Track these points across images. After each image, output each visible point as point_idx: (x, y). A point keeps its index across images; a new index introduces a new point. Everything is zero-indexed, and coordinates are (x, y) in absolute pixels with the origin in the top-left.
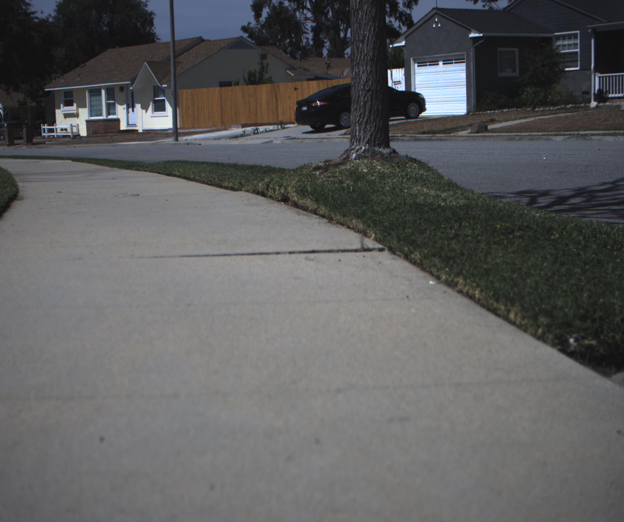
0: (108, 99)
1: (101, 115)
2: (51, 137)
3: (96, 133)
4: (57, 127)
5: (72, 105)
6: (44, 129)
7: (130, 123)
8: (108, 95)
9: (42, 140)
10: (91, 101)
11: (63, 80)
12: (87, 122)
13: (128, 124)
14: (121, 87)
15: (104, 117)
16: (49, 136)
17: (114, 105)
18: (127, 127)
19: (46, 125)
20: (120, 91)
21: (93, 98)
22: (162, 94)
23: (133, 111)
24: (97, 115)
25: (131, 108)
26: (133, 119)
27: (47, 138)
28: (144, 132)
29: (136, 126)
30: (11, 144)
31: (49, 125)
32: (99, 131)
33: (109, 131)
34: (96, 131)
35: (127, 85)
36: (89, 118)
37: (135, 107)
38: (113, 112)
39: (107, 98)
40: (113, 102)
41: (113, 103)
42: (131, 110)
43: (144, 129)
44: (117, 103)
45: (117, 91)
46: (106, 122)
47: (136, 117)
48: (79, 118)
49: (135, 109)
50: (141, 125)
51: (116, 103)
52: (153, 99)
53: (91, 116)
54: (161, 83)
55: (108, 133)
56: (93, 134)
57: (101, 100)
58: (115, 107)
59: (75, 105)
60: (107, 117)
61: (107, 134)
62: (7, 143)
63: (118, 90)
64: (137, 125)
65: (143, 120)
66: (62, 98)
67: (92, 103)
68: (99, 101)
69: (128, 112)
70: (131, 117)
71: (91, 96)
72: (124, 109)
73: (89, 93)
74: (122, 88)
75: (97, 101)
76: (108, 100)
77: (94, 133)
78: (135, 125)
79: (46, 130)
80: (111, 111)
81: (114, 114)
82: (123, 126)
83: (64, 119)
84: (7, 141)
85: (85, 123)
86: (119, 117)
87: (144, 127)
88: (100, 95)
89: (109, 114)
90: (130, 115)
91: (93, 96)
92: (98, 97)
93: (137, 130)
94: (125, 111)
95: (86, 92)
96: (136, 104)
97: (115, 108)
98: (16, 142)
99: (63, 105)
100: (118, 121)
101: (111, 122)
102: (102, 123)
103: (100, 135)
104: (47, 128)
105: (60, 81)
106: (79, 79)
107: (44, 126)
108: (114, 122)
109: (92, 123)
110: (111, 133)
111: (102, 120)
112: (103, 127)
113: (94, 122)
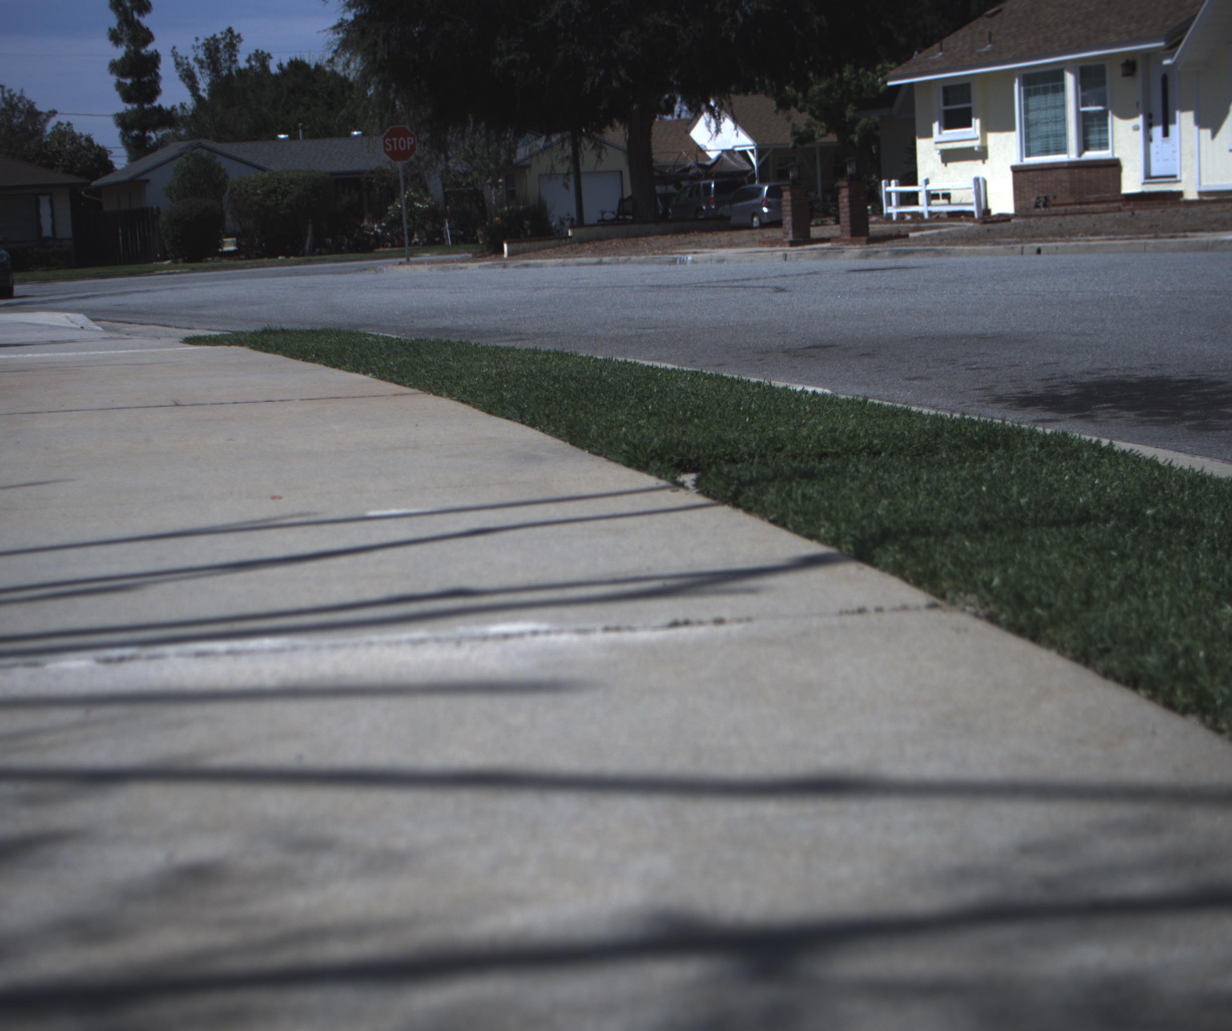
0: (1082, 101)
1: (1062, 150)
2: (908, 217)
3: (1045, 206)
4: (929, 187)
5: (968, 124)
6: (889, 194)
7: (1154, 173)
8: (1084, 89)
9: (882, 226)
10: (1027, 110)
12: (1017, 171)
13: (1148, 176)
14: (1128, 61)
15: (1071, 155)
16: (901, 216)
17: (1101, 119)
18: (1144, 184)
19: (893, 182)
20: (1125, 74)
21: (1034, 101)
23: (1166, 134)
24: (1047, 152)
25: (1157, 125)
26: (1166, 160)
27: (896, 222)
28: (1205, 198)
29: (1179, 181)
30: (802, 238)
31: (901, 184)
32: (1055, 197)
33: (1088, 198)
34: (1045, 198)
35: (1149, 54)
36: (1022, 160)
37: (1174, 122)
38: (1100, 140)
39: (1083, 97)
40: (1100, 108)
41: (1100, 111)
42: (1157, 131)
43: (1203, 189)
44: (1113, 113)
45: (1113, 73)
46: (1076, 171)
47: (1174, 152)
48: (987, 161)
49: (1172, 128)
50: (1195, 176)
51: (1110, 113)
53: (1029, 154)
55: (1084, 204)
56: (1037, 206)
57: (1062, 106)
58: (1106, 125)
59: (976, 123)
60: (1080, 154)
61: (1083, 207)
62: (790, 237)
63: (1118, 70)
64: (1178, 178)
65: (1201, 162)
66: (938, 104)
67: (1033, 116)
68: (1057, 108)
69: (1148, 139)
70: (1157, 153)
71: (1028, 95)
72: (1136, 128)
73: (1025, 86)
74: (1131, 65)
75: (1046, 109)
76: (1084, 105)
77: (1041, 204)
78: (1174, 176)
79: (894, 197)
80: (1093, 138)
81: (1103, 145)
82: (1132, 183)
83: (943, 165)
84: (790, 232)
85: (1010, 175)
86: (1116, 156)
87: (1204, 183)
88: (1060, 89)
89: (1085, 145)
90: (1153, 146)
91: (1037, 92)
92: (1050, 97)
93: (1180, 194)
94: (1140, 134)
95: (1013, 82)
96: (1178, 113)
97: (1103, 128)
98: (816, 232)
99: (940, 125)
100: (1115, 166)
101: (1093, 170)
102: (1064, 175)
103: (1066, 210)
104: (897, 193)
105: (931, 58)
106: (989, 46)
107: (889, 185)
108: (1102, 171)
109: (1031, 173)
110: (1098, 202)
111: (1066, 165)
112: (1067, 185)
113: (1039, 173)
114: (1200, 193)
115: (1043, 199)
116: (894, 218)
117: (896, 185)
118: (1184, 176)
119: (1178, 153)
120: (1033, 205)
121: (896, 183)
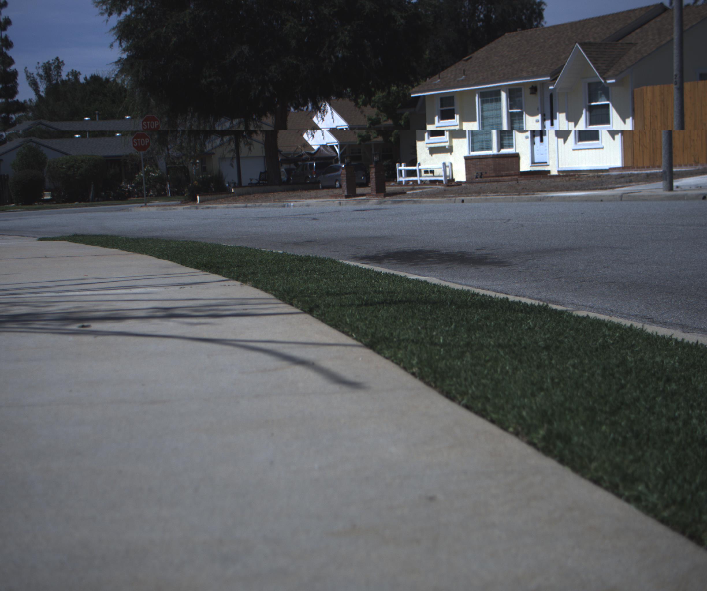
1: (489, 148)
2: (411, 183)
3: (481, 177)
4: (420, 167)
5: (453, 118)
6: (401, 171)
7: (536, 160)
8: (510, 101)
9: (397, 187)
10: (482, 111)
11: (439, 80)
12: (467, 159)
13: (533, 163)
14: (533, 86)
15: (494, 151)
16: (407, 182)
17: (520, 115)
18: (531, 166)
19: (403, 164)
20: (532, 93)
21: (486, 106)
22: (603, 95)
23: (542, 140)
24: (482, 149)
25: (548, 119)
26: (542, 154)
27: (404, 185)
28: (561, 174)
29: (548, 165)
30: (351, 194)
31: (407, 165)
32: (486, 173)
33: (504, 173)
34: (481, 173)
35: (543, 83)
36: (470, 153)
37: (556, 118)
38: (520, 127)
39: (510, 105)
40: (519, 110)
41: (519, 112)
42: (548, 123)
43: (560, 169)
44: (526, 113)
45: (526, 93)
46: (497, 159)
47: (546, 150)
48: (452, 154)
49: (555, 122)
50: (556, 163)
51: (524, 113)
52: (588, 104)
53: (473, 150)
54: (605, 76)
55: (502, 176)
56: (477, 178)
57: (500, 109)
58: (523, 119)
59: (457, 117)
60: (499, 151)
61: (500, 178)
62: (346, 193)
63: (528, 91)
64: (548, 164)
65: (559, 155)
66: (438, 107)
67: (486, 114)
68: (497, 110)
69: (533, 143)
70: (538, 150)
71: (483, 102)
72: (537, 121)
73: (481, 98)
74: (534, 89)
75: (492, 110)
76: (511, 109)
77: (479, 176)
78: (546, 163)
79: (403, 172)
81: (511, 146)
82: (525, 166)
83: (430, 155)
84: (346, 191)
85: (463, 161)
87: (560, 166)
88: (499, 100)
89: (501, 146)
90: (535, 146)
91: (487, 101)
92: (494, 104)
93: (549, 172)
94: (529, 141)
95: (475, 96)
96: (558, 114)
98: (359, 190)
99: (438, 118)
100: (516, 156)
101: (505, 159)
102: (490, 161)
103: (490, 180)
104: (405, 170)
105: (434, 82)
106: (464, 77)
107: (401, 166)
108: (510, 159)
109: (474, 160)
110: (507, 175)
111: (491, 156)
112: (492, 166)
113: (478, 160)
114: (559, 171)
115: (480, 174)
116: (404, 183)
117: (404, 166)
118: (551, 163)
119: (548, 150)
120: (475, 177)
121: (404, 165)
